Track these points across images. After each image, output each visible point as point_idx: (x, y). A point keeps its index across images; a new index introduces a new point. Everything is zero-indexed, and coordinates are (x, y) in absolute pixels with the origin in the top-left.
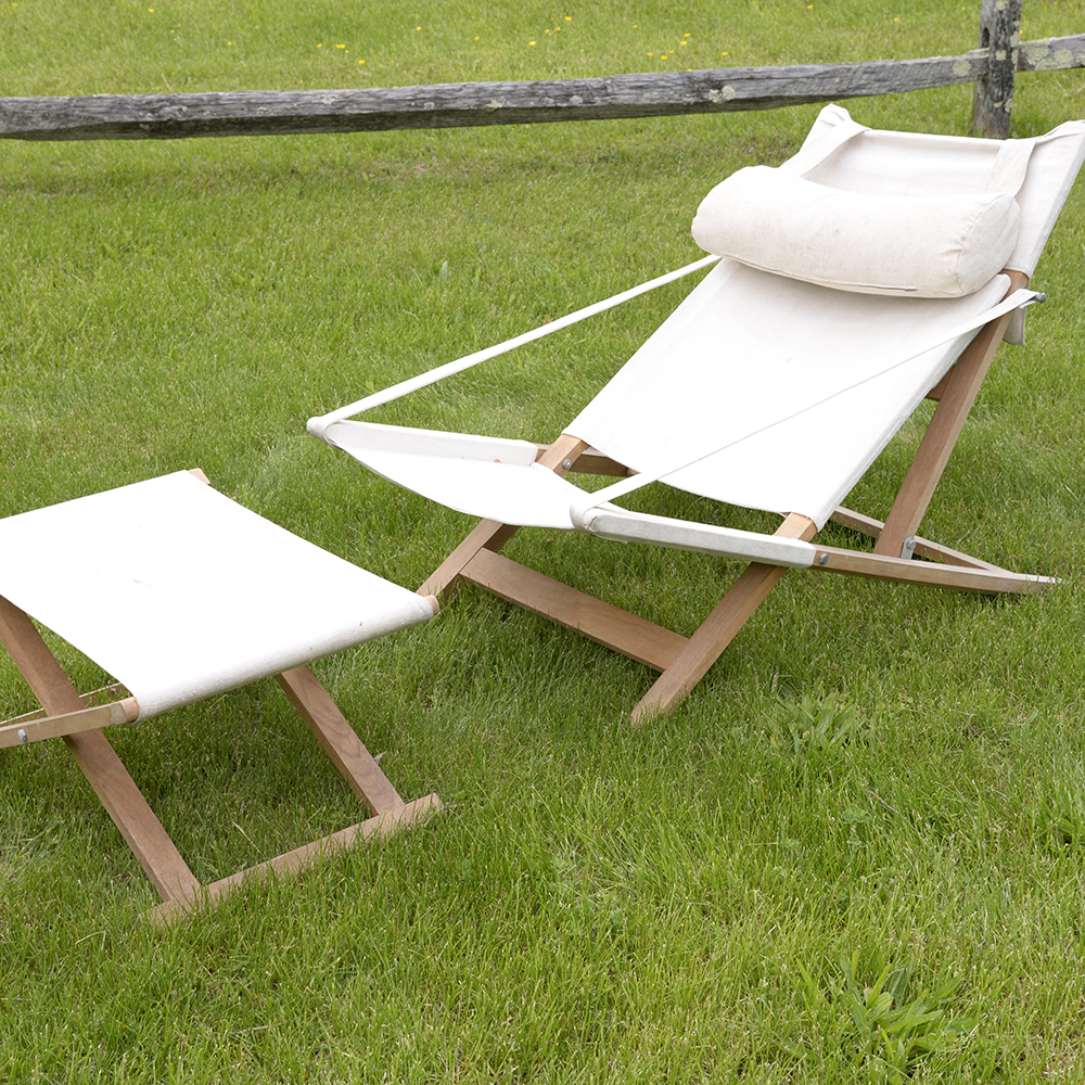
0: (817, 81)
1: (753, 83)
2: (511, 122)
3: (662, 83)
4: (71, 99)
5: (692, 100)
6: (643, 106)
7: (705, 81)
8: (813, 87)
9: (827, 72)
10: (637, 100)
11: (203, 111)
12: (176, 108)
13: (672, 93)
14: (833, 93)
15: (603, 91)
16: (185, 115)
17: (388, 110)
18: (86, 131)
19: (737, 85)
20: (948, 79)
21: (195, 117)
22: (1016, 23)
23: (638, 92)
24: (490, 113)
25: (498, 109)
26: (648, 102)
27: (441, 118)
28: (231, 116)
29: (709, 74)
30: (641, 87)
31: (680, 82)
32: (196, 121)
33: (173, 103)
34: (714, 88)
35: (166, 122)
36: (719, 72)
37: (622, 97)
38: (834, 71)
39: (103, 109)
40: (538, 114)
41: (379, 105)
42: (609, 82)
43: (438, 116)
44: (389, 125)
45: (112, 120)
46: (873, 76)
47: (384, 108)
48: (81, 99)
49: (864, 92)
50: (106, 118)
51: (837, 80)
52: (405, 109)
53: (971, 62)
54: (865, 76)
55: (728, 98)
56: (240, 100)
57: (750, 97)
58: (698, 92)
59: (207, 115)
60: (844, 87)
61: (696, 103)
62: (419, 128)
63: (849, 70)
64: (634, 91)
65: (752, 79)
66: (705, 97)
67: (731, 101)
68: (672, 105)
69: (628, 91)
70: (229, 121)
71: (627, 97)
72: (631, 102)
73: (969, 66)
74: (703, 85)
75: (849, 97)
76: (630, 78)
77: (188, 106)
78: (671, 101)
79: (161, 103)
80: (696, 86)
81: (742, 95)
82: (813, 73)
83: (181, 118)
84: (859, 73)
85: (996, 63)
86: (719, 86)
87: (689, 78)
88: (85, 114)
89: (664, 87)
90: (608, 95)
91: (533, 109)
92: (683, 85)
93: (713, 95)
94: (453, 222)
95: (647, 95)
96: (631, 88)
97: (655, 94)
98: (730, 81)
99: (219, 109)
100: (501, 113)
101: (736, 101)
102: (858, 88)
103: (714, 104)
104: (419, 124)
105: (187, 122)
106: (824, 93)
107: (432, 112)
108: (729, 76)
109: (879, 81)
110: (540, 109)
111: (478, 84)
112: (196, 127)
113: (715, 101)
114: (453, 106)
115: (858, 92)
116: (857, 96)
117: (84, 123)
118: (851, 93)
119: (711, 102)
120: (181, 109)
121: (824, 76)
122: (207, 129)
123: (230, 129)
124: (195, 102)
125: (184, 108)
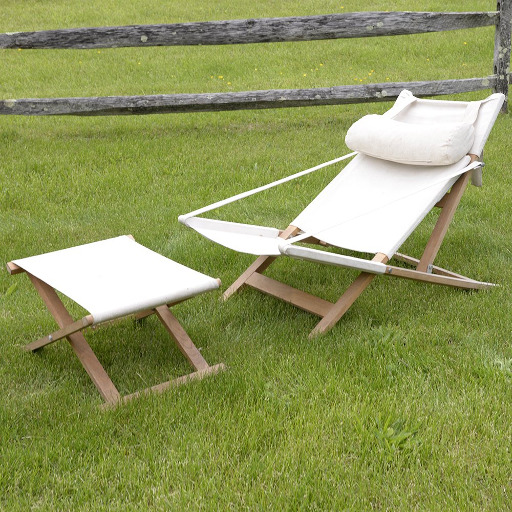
0: (423, 88)
1: (395, 89)
2: (290, 106)
3: (355, 89)
4: (98, 98)
5: (369, 97)
6: (347, 99)
7: (374, 89)
8: (421, 91)
9: (427, 85)
10: (345, 97)
11: (155, 103)
12: (144, 101)
13: (359, 93)
14: (430, 93)
15: (330, 93)
16: (148, 104)
17: (236, 101)
18: (105, 111)
19: (388, 90)
20: (480, 88)
21: (152, 105)
22: (508, 64)
23: (345, 93)
24: (281, 103)
25: (284, 101)
26: (349, 97)
27: (260, 105)
28: (168, 105)
29: (376, 86)
30: (346, 91)
31: (363, 89)
32: (153, 107)
33: (142, 99)
34: (378, 91)
35: (139, 108)
36: (380, 85)
37: (338, 95)
38: (430, 84)
39: (112, 102)
40: (302, 103)
41: (232, 99)
42: (332, 89)
43: (258, 104)
44: (237, 108)
45: (116, 107)
46: (447, 86)
47: (234, 101)
48: (103, 98)
49: (443, 93)
50: (113, 106)
51: (431, 88)
52: (243, 101)
53: (490, 80)
54: (444, 86)
55: (384, 96)
56: (172, 98)
57: (394, 95)
58: (371, 93)
59: (157, 104)
60: (435, 91)
61: (370, 98)
62: (250, 109)
63: (436, 83)
64: (343, 93)
65: (394, 87)
66: (374, 95)
67: (385, 97)
68: (360, 99)
69: (340, 93)
70: (167, 106)
71: (340, 95)
72: (342, 97)
73: (489, 82)
74: (373, 90)
75: (437, 95)
76: (342, 87)
77: (149, 101)
78: (359, 97)
79: (137, 99)
80: (370, 91)
81: (390, 94)
82: (420, 85)
83: (146, 105)
84: (441, 85)
85: (500, 81)
86: (380, 91)
87: (367, 87)
88: (104, 104)
89: (356, 91)
90: (332, 95)
91: (299, 100)
92: (365, 90)
93: (377, 94)
94: (262, 148)
95: (349, 94)
96: (342, 92)
97: (352, 94)
98: (385, 89)
99: (163, 101)
100: (286, 103)
101: (388, 97)
102: (441, 91)
103: (378, 98)
104: (250, 107)
105: (149, 107)
106: (426, 94)
107: (255, 102)
108: (384, 86)
109: (449, 88)
110: (302, 101)
111: (275, 90)
112: (153, 109)
113: (379, 97)
114: (264, 99)
115: (441, 93)
116: (440, 95)
117: (104, 108)
118: (438, 93)
119: (377, 97)
120: (146, 102)
121: (426, 86)
122: (158, 110)
123: (167, 110)
124: (152, 99)
125: (147, 101)
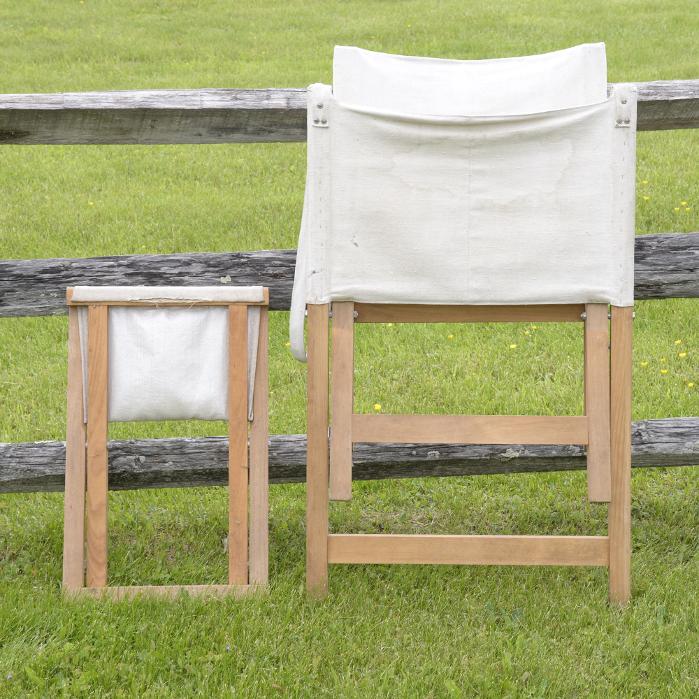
2: (527, 470)
4: (8, 448)
6: (685, 455)
10: (678, 449)
11: (164, 462)
12: (132, 458)
15: (637, 439)
16: (142, 466)
17: (385, 460)
18: (24, 484)
21: (155, 468)
23: (678, 439)
24: (505, 462)
25: (514, 458)
27: (447, 468)
28: (198, 467)
30: (681, 434)
32: (156, 472)
33: (129, 452)
35: (119, 474)
37: (660, 446)
39: (45, 460)
40: (559, 463)
41: (374, 453)
42: (643, 427)
43: (443, 465)
44: (384, 474)
45: (54, 473)
47: (379, 458)
48: (20, 448)
50: (48, 471)
52: (404, 459)
56: (209, 448)
59: (169, 466)
62: (418, 476)
64: (674, 439)
69: (666, 439)
70: (195, 472)
71: (665, 446)
72: (671, 451)
76: (668, 423)
77: (147, 456)
79: (116, 453)
83: (137, 469)
88: (22, 466)
90: (643, 444)
91: (554, 458)
95: (689, 444)
96: (670, 435)
99: (184, 459)
100: (517, 463)
104: (418, 473)
105: (145, 474)
107: (437, 462)
110: (562, 458)
112: (156, 478)
114: (460, 455)
117: (21, 477)
120: (138, 459)
122: (167, 479)
123: (195, 480)
124: (155, 450)
125: (142, 458)
